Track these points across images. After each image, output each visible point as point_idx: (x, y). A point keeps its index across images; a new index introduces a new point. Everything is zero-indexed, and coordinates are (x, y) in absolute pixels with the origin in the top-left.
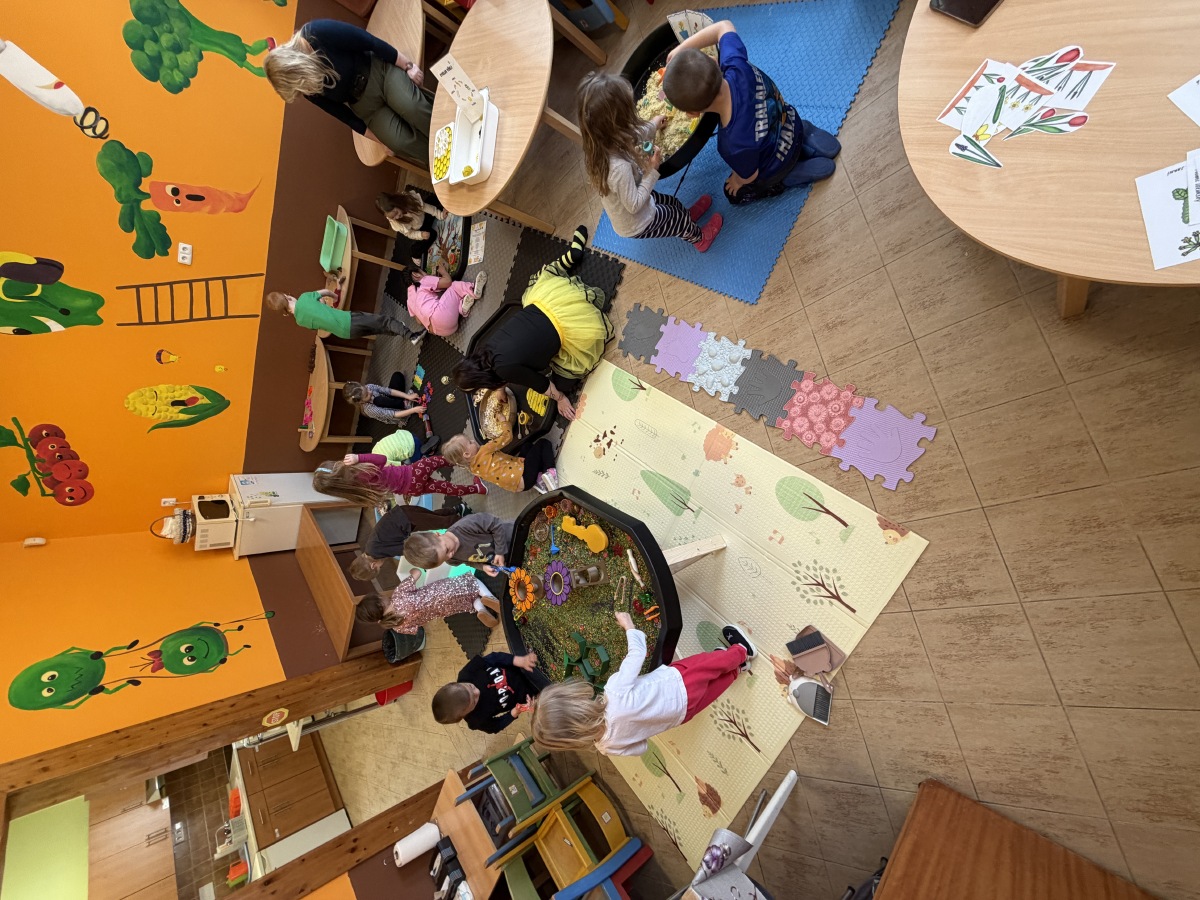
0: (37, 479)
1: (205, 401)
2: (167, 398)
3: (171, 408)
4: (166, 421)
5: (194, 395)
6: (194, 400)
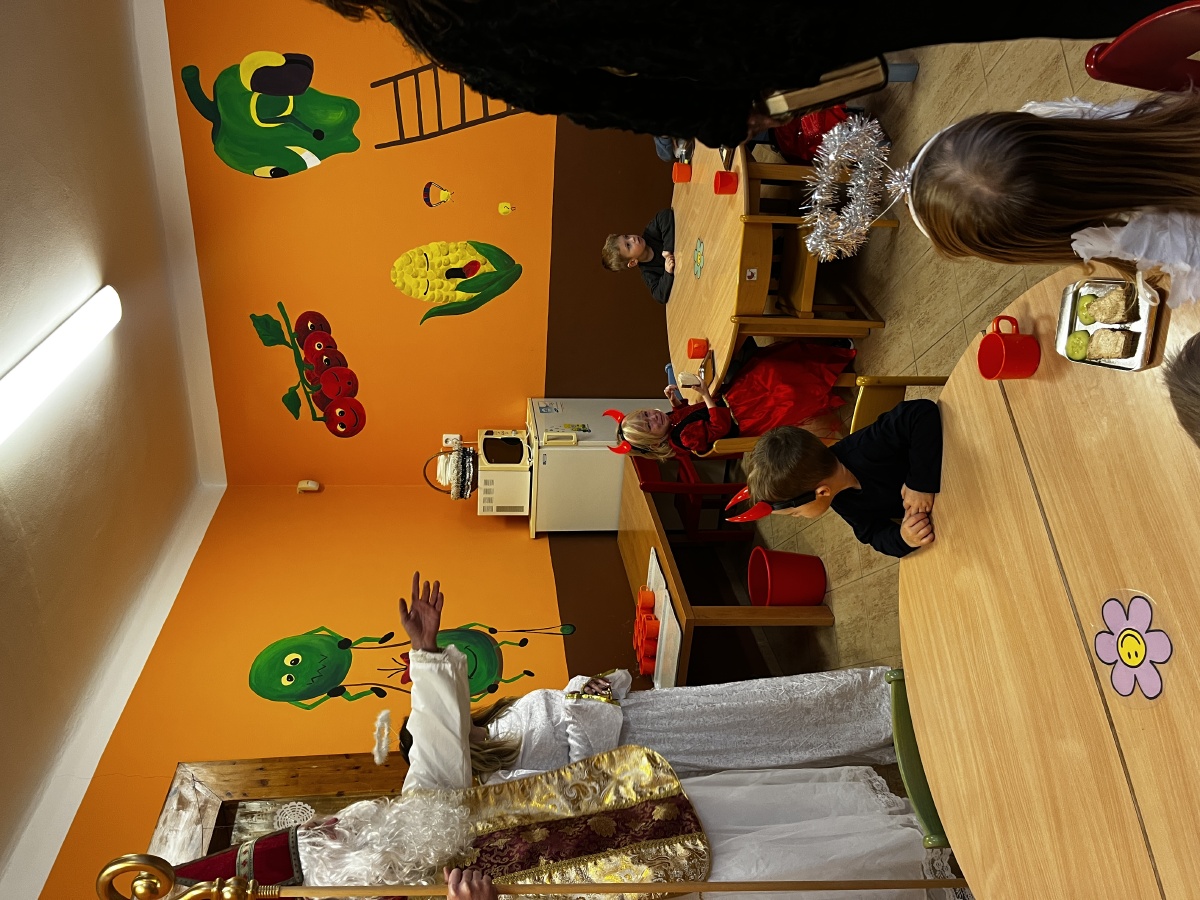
0: (307, 393)
1: (487, 267)
2: (439, 265)
3: (446, 283)
4: (441, 303)
5: (473, 258)
6: (474, 266)
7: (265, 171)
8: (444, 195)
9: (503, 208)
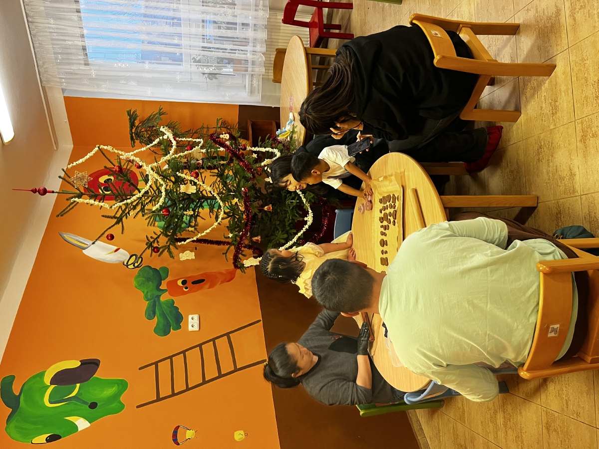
7: (42, 439)
8: (190, 434)
9: (239, 435)
